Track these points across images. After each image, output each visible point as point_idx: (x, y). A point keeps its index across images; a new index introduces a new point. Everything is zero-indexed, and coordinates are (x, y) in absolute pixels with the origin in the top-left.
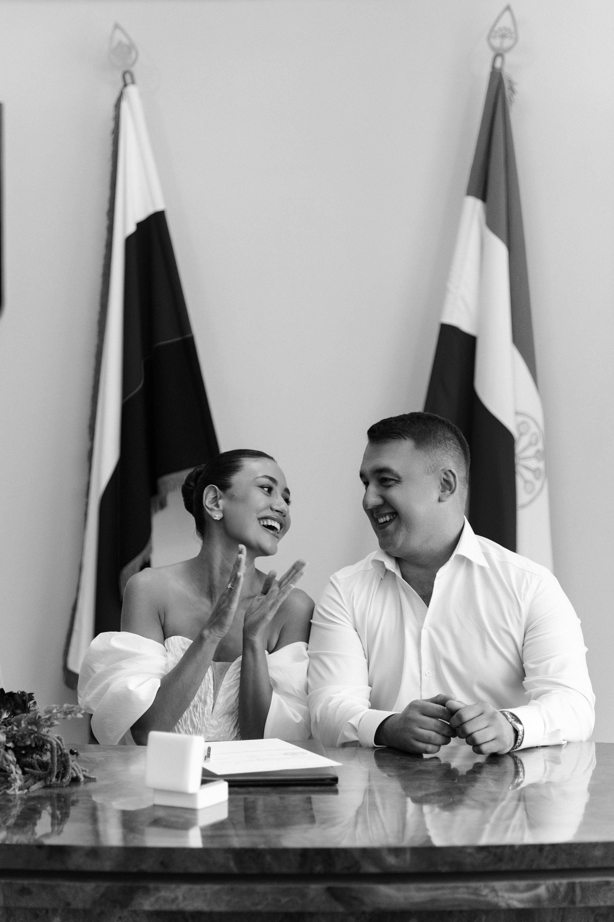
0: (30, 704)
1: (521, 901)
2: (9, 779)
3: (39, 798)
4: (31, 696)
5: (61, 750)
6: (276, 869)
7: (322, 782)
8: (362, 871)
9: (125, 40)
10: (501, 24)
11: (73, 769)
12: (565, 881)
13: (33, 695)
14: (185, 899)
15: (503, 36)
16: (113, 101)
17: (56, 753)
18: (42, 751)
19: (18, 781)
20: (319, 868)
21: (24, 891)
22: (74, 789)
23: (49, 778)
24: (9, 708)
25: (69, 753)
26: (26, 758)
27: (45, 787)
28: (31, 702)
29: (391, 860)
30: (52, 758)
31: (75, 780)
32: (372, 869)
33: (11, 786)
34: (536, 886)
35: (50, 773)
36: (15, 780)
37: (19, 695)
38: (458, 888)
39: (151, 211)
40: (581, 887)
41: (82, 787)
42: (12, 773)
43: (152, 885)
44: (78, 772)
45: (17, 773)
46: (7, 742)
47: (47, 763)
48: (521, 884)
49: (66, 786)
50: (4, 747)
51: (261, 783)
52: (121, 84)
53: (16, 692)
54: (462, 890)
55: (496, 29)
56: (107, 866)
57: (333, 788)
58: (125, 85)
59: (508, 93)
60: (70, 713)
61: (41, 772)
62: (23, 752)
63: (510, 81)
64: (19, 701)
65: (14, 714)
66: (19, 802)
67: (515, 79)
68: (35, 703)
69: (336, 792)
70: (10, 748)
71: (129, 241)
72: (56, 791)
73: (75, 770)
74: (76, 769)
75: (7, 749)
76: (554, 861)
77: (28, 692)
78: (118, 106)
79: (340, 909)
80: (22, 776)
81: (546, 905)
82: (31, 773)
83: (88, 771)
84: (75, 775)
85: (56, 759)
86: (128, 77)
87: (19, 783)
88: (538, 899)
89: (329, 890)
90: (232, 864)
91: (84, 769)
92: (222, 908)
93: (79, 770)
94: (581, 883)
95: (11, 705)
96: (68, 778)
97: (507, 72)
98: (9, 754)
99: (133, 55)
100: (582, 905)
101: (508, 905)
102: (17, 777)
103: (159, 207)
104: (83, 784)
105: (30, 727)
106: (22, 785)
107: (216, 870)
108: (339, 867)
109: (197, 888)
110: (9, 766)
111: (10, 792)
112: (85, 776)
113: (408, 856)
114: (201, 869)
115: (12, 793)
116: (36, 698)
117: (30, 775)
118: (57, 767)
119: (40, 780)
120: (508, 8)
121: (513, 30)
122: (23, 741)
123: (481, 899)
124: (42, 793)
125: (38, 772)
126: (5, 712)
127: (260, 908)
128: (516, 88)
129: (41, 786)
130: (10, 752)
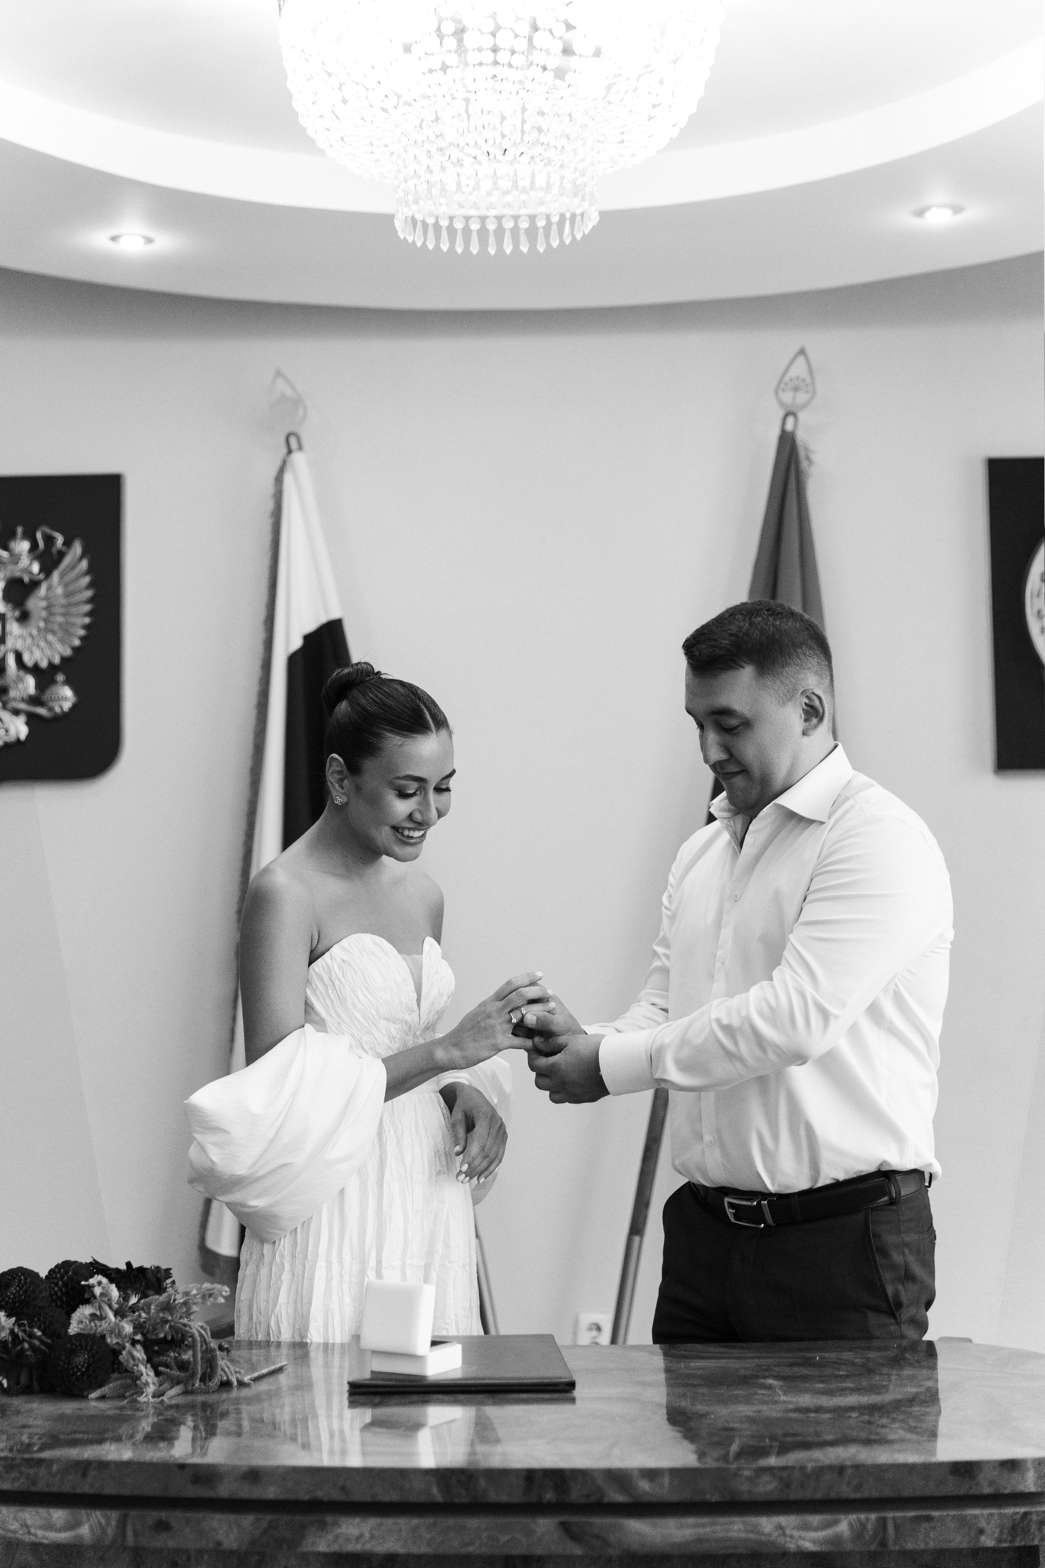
0: (167, 1284)
1: (814, 1542)
2: (138, 1382)
3: (177, 1407)
4: (168, 1273)
5: (206, 1344)
6: (493, 1496)
7: (554, 1388)
8: (606, 1500)
9: (289, 392)
10: (792, 373)
11: (223, 1370)
12: (873, 1516)
13: (171, 1272)
14: (372, 1537)
15: (796, 389)
16: (273, 472)
17: (199, 1348)
18: (180, 1347)
19: (151, 1386)
20: (549, 1496)
21: (163, 1526)
22: (224, 1396)
23: (191, 1382)
24: (138, 1288)
25: (216, 1347)
26: (159, 1356)
27: (186, 1393)
28: (169, 1281)
29: (644, 1486)
30: (194, 1355)
31: (226, 1385)
32: (620, 1498)
33: (143, 1392)
34: (836, 1522)
35: (193, 1376)
36: (147, 1384)
37: (153, 1271)
38: (731, 1523)
39: (323, 619)
40: (895, 1523)
41: (234, 1393)
42: (142, 1374)
43: (329, 1519)
44: (229, 1374)
45: (147, 1375)
46: (135, 1333)
47: (189, 1362)
48: (815, 1519)
49: (214, 1392)
50: (131, 1341)
51: (473, 1389)
52: (284, 450)
53: (149, 1267)
54: (736, 1527)
55: (786, 379)
56: (271, 1492)
57: (568, 1395)
58: (290, 451)
59: (804, 464)
60: (210, 1295)
61: (178, 1373)
62: (156, 1348)
63: (806, 449)
64: (154, 1280)
65: (144, 1296)
66: (152, 1411)
67: (812, 447)
68: (173, 1282)
69: (573, 1400)
70: (138, 1342)
71: (293, 660)
72: (200, 1398)
73: (225, 1372)
74: (227, 1370)
75: (134, 1343)
76: (858, 1488)
77: (164, 1267)
78: (279, 479)
79: (578, 1551)
80: (156, 1379)
81: (849, 1547)
82: (167, 1374)
83: (243, 1372)
84: (225, 1378)
85: (199, 1355)
86: (293, 441)
87: (151, 1389)
88: (837, 1540)
89: (564, 1525)
90: (435, 1490)
91: (237, 1369)
92: (423, 1549)
93: (231, 1372)
94: (894, 1518)
95: (141, 1285)
96: (216, 1381)
97: (801, 437)
98: (137, 1350)
99: (301, 411)
100: (897, 1548)
101: (798, 1546)
102: (150, 1380)
103: (334, 615)
104: (236, 1389)
105: (161, 1315)
106: (155, 1390)
107: (413, 1498)
108: (576, 1494)
109: (389, 1522)
110: (137, 1365)
111: (142, 1399)
112: (238, 1380)
113: (666, 1480)
114: (394, 1497)
115: (145, 1399)
116: (175, 1275)
117: (165, 1377)
118: (201, 1366)
119: (178, 1383)
120: (802, 352)
121: (808, 380)
122: (155, 1333)
123: (763, 1538)
124: (180, 1400)
125: (176, 1373)
126: (132, 1294)
127: (471, 1549)
128: (813, 457)
129: (179, 1392)
130: (139, 1347)
